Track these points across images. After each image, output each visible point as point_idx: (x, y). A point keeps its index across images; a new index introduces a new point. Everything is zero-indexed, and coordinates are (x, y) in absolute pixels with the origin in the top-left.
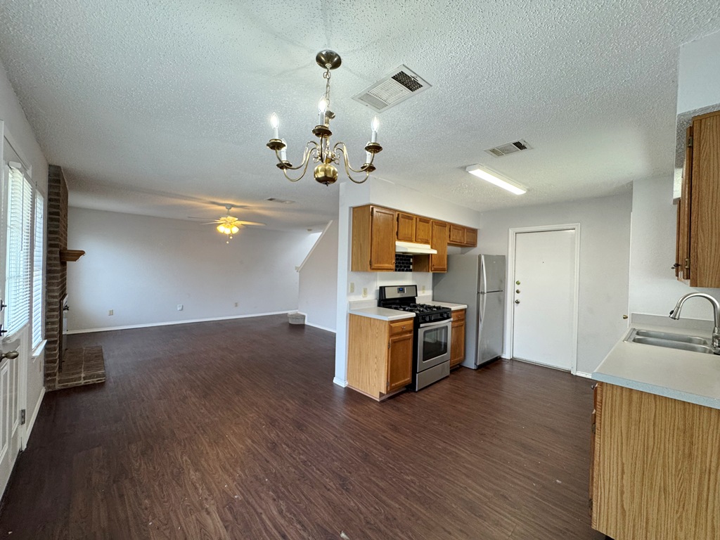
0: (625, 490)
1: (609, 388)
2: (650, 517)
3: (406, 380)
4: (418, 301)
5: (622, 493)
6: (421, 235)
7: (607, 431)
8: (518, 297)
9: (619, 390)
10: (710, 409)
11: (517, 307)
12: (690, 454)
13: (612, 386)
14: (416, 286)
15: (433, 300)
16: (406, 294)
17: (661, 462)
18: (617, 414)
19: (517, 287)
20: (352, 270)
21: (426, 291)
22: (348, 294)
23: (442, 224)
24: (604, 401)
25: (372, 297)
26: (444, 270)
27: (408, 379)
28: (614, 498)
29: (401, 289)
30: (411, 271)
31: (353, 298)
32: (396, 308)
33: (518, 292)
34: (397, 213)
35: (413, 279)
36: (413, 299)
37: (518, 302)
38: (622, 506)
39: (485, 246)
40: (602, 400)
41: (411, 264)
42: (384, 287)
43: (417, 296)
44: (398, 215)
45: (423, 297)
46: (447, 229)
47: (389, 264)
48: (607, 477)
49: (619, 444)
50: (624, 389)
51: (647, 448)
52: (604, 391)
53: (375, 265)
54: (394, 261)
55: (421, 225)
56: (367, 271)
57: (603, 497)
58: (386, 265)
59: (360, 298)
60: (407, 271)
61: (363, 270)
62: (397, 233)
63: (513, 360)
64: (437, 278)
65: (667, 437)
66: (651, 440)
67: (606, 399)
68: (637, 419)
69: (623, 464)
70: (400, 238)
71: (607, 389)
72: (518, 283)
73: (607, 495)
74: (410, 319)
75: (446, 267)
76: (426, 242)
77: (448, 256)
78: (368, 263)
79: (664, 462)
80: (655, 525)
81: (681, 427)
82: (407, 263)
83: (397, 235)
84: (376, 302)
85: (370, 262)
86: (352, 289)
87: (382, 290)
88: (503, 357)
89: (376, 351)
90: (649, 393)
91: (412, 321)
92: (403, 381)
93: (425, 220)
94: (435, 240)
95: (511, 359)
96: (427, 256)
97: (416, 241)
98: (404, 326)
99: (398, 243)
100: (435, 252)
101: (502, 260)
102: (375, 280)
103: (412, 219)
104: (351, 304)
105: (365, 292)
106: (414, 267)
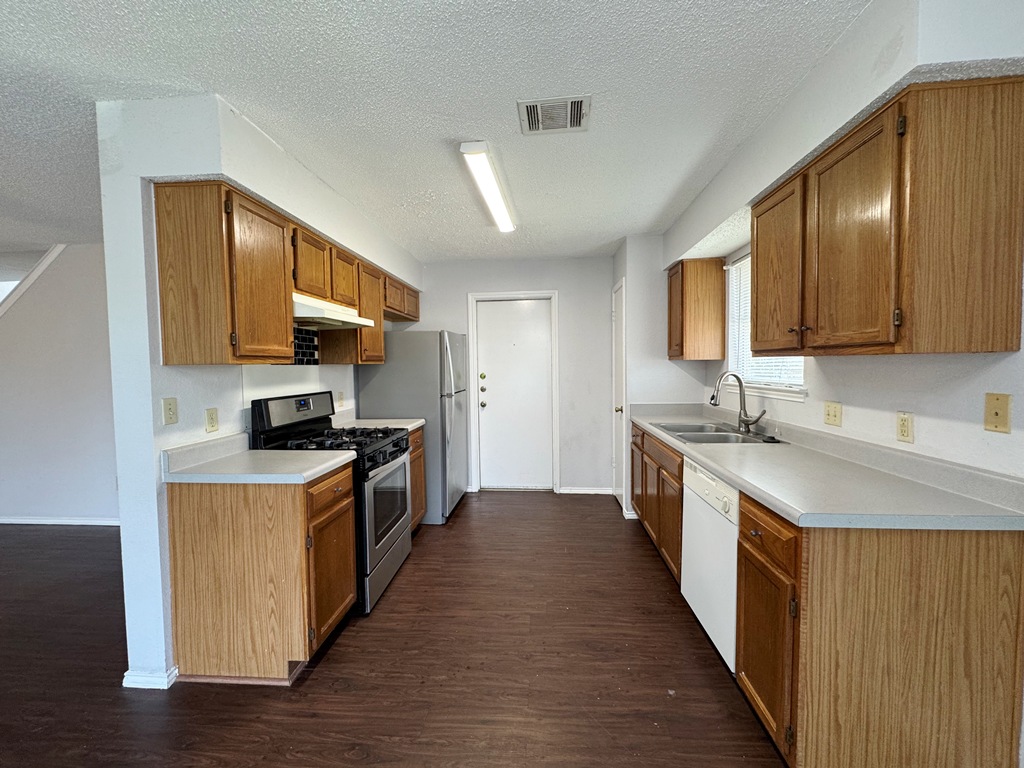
0: (840, 693)
1: (817, 534)
2: (872, 718)
3: (347, 600)
4: (337, 423)
5: (836, 700)
6: (343, 286)
7: (815, 608)
8: (483, 397)
9: (832, 535)
10: (939, 531)
11: (484, 412)
12: (917, 604)
13: (823, 530)
14: (330, 393)
15: (358, 417)
16: (314, 411)
17: (884, 630)
18: (829, 576)
19: (483, 383)
20: (166, 363)
21: (345, 403)
22: (159, 431)
23: (375, 272)
24: (811, 560)
25: (232, 428)
26: (379, 359)
27: (350, 598)
28: (825, 714)
29: (302, 401)
30: (316, 362)
31: (177, 440)
32: (299, 447)
33: (483, 390)
34: (293, 226)
35: (322, 380)
36: (327, 420)
37: (483, 405)
38: (837, 720)
39: (430, 319)
40: (808, 559)
41: (316, 348)
42: (267, 400)
43: (334, 413)
44: (295, 230)
45: (343, 414)
46: (381, 281)
47: (280, 344)
48: (816, 683)
49: (833, 622)
50: (839, 531)
51: (868, 615)
52: (812, 541)
53: (246, 347)
54: (291, 339)
55: (339, 264)
56: (223, 363)
57: (810, 719)
58: (275, 348)
59: (200, 435)
60: (309, 363)
61: (209, 362)
62: (294, 271)
63: (482, 492)
64: (362, 374)
65: (892, 587)
66: (873, 601)
67: (814, 554)
68: (856, 573)
69: (837, 652)
70: (301, 286)
71: (815, 537)
72: (483, 377)
73: (816, 712)
74: (345, 467)
75: (383, 354)
76: (351, 304)
77: (385, 333)
78: (227, 341)
79: (888, 629)
80: (876, 728)
81: (908, 569)
82: (308, 347)
83: (295, 279)
84: (244, 439)
85: (232, 337)
86: (170, 415)
87: (259, 408)
88: (469, 490)
89: (270, 564)
90: (869, 529)
91: (349, 471)
92: (341, 608)
93: (347, 257)
94: (363, 299)
95: (479, 491)
96: (352, 332)
97: (333, 299)
98: (337, 485)
99: (297, 297)
100: (370, 323)
101: (461, 341)
102: (238, 385)
103: (323, 250)
104: (169, 457)
105: (213, 419)
106: (322, 355)
